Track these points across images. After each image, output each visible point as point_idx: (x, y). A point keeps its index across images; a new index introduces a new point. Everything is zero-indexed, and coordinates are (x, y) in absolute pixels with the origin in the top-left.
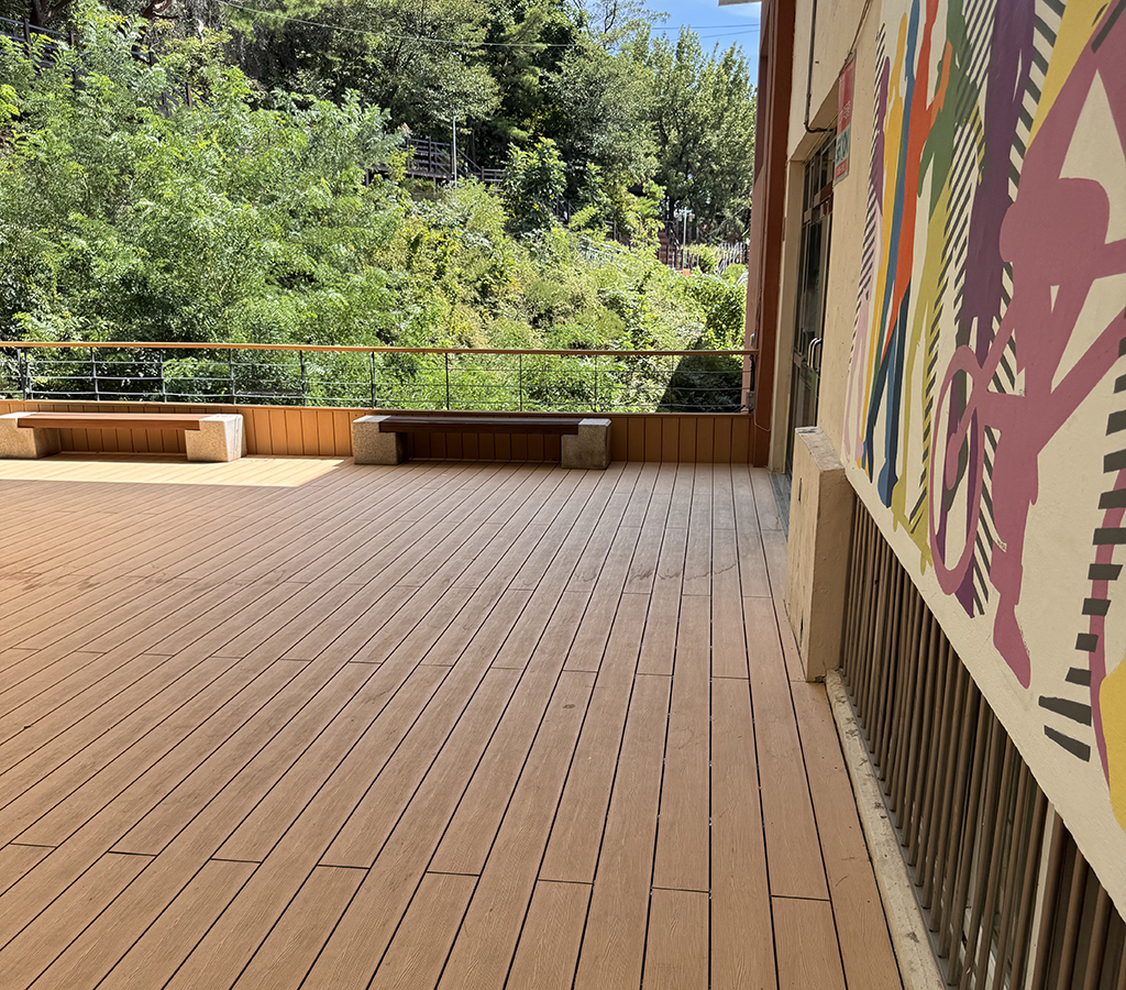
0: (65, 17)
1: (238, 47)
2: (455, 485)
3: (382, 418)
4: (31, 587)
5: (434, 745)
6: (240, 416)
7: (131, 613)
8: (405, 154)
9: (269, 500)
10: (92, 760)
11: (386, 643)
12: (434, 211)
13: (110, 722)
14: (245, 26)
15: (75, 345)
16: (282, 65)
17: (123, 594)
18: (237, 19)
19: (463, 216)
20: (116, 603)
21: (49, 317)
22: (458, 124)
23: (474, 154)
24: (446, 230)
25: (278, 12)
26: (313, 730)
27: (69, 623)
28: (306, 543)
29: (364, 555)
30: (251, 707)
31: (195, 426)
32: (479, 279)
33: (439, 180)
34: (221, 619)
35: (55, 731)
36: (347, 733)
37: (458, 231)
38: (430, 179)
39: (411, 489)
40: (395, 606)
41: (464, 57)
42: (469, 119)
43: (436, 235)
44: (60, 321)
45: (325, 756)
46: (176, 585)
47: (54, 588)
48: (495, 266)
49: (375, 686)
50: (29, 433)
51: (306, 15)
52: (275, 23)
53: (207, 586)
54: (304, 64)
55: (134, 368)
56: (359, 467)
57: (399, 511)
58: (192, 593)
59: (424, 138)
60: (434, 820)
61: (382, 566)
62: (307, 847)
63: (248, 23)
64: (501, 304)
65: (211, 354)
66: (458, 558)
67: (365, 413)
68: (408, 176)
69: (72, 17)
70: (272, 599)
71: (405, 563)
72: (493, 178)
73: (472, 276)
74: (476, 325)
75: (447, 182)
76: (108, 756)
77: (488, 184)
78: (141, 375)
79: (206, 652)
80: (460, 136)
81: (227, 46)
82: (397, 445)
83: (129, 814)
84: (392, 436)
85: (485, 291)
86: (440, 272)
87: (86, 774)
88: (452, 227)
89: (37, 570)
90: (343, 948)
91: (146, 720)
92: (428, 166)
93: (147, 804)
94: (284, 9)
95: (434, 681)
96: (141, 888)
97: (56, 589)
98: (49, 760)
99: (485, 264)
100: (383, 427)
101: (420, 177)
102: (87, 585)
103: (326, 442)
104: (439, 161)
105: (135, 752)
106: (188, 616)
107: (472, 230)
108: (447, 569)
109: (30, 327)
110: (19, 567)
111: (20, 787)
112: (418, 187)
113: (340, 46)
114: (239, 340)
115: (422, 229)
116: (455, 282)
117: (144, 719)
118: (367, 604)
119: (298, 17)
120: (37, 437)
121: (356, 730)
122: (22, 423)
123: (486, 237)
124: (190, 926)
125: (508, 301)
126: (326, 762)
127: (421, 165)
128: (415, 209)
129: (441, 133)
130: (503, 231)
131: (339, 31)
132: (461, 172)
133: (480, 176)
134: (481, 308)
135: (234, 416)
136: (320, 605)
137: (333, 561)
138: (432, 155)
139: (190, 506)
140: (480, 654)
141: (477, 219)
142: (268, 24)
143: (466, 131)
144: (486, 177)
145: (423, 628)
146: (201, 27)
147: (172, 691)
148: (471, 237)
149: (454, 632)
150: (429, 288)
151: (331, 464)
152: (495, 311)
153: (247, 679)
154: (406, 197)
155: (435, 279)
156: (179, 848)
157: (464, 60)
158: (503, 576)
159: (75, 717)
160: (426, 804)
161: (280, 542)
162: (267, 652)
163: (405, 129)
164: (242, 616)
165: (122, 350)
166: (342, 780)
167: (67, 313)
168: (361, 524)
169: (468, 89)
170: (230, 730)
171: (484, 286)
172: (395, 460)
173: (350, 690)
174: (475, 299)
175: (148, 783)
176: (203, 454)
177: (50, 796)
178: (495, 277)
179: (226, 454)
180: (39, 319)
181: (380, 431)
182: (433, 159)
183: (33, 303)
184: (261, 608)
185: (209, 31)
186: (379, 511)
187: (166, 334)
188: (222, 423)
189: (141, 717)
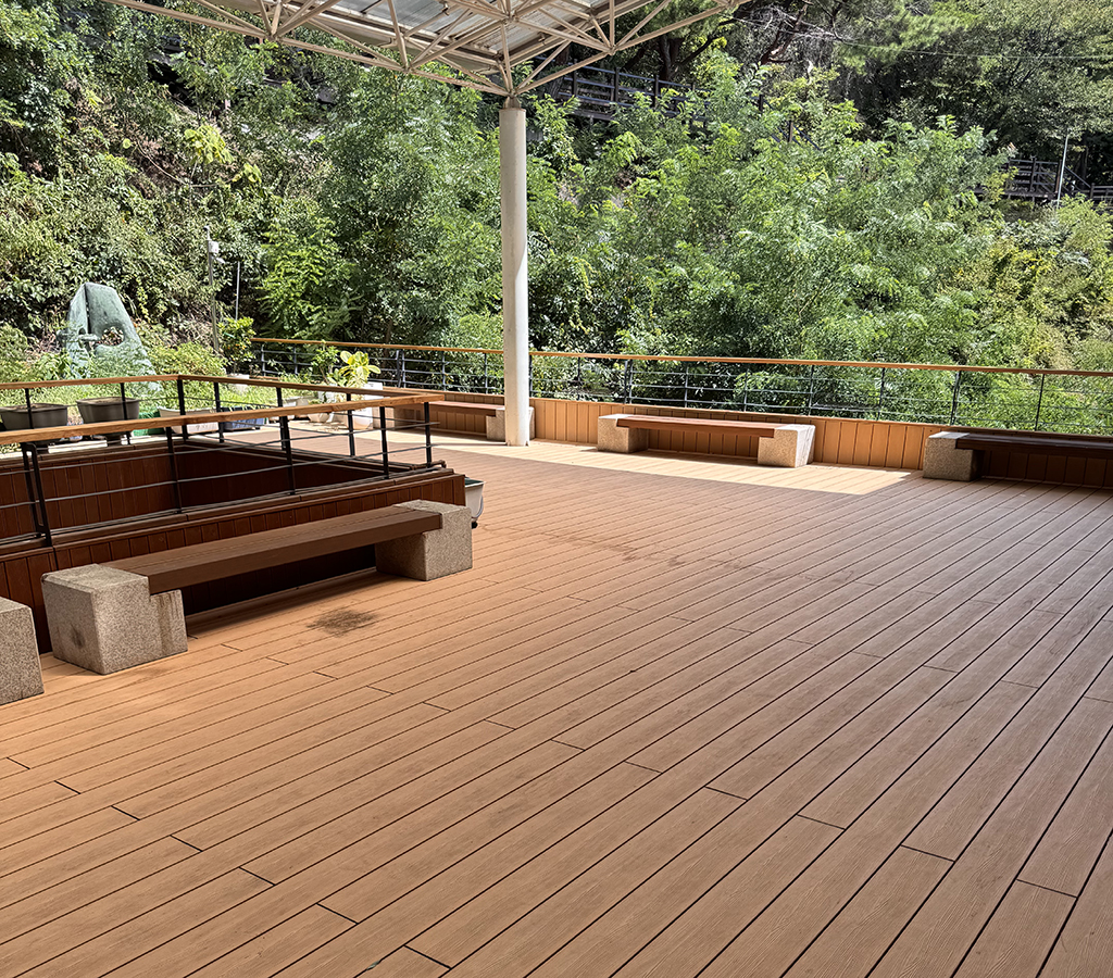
0: (688, 71)
1: (843, 83)
2: (1036, 507)
3: (961, 435)
4: (629, 558)
5: (1019, 762)
6: (813, 427)
7: (713, 591)
8: (1006, 175)
9: (835, 505)
10: (687, 708)
11: (962, 654)
12: (1028, 232)
13: (701, 680)
14: (857, 62)
15: (662, 359)
16: (885, 96)
17: (706, 574)
18: (850, 56)
19: (1062, 235)
20: (700, 581)
21: (643, 333)
22: (1072, 141)
23: (1084, 171)
24: (1040, 250)
25: (892, 45)
26: (888, 723)
27: (663, 592)
28: (873, 548)
29: (936, 566)
30: (827, 689)
31: (770, 433)
32: (1070, 299)
33: (1038, 200)
34: (794, 607)
35: (655, 678)
36: (924, 732)
37: (1054, 251)
38: (1029, 199)
39: (985, 507)
40: (971, 620)
41: (1090, 70)
42: (1086, 134)
43: (1027, 255)
44: (652, 337)
45: (902, 749)
46: (752, 572)
47: (648, 561)
48: (1092, 285)
49: (952, 693)
50: (625, 431)
51: (922, 44)
52: (889, 55)
53: (779, 576)
54: (907, 93)
55: (708, 380)
56: (926, 481)
57: (973, 527)
58: (766, 581)
59: (1027, 158)
60: (1023, 833)
61: (956, 578)
62: (890, 826)
63: (860, 59)
64: (1093, 324)
65: (781, 369)
66: (1042, 580)
67: (942, 429)
68: (1005, 197)
69: (694, 70)
70: (842, 596)
71: (981, 579)
72: (1104, 194)
73: (1063, 295)
74: (1060, 345)
75: (1048, 201)
76: (700, 707)
77: (1097, 202)
78: (715, 386)
79: (781, 635)
80: (1071, 153)
81: (833, 84)
82: (972, 462)
83: (721, 759)
84: (969, 453)
85: (1075, 310)
86: (1026, 292)
87: (683, 718)
88: (1046, 246)
89: (633, 545)
90: (930, 926)
91: (731, 684)
92: (1028, 186)
93: (736, 754)
94: (899, 42)
95: (1018, 699)
96: (735, 823)
97: (649, 562)
98: (652, 701)
99: (1080, 282)
100: (959, 444)
101: (1017, 198)
102: (674, 562)
103: (895, 454)
104: (1041, 180)
105: (723, 708)
106: (763, 600)
107: (1070, 248)
108: (1030, 590)
109: (628, 342)
110: (619, 541)
111: (629, 718)
112: (1014, 208)
113: (950, 72)
114: (810, 357)
115: (1011, 248)
116: (1041, 301)
117: (729, 682)
118: (941, 613)
119: (913, 47)
120: (631, 435)
121: (934, 731)
122: (621, 423)
123: (1085, 255)
124: (781, 868)
125: (1101, 321)
126: (904, 754)
127: (1020, 185)
128: (1008, 230)
129: (1049, 151)
130: (1107, 250)
131: (951, 57)
132: (1066, 190)
133: (1088, 194)
134: (1068, 328)
135: (807, 427)
136: (890, 608)
137: (903, 568)
138: (1034, 174)
139: (761, 504)
140: (1070, 680)
141: (1078, 237)
142: (880, 58)
143: (1079, 149)
144: (1095, 194)
145: (1003, 646)
146: (811, 67)
147: (753, 663)
148: (1067, 256)
149: (1038, 655)
150: (1011, 308)
151: (898, 476)
152: (1083, 331)
153: (821, 664)
154: (998, 218)
155: (1018, 299)
156: (768, 798)
157: (1090, 74)
158: (1097, 605)
159: (670, 670)
160: (1013, 815)
161: (848, 544)
162: (839, 643)
163: (1012, 150)
164: (813, 608)
165: (702, 364)
166: (921, 774)
167: (659, 331)
168: (931, 536)
169: (1090, 104)
170: (808, 706)
171: (1075, 306)
172: (967, 476)
173: (926, 692)
174: (1062, 318)
175: (736, 737)
176: (772, 459)
177: (654, 729)
178: (1091, 297)
179: (794, 460)
180: (635, 334)
181: (957, 447)
182: (1035, 178)
183: (631, 322)
184: (830, 602)
185: (819, 70)
186: (950, 525)
187: (743, 350)
188: (796, 432)
189: (726, 680)
